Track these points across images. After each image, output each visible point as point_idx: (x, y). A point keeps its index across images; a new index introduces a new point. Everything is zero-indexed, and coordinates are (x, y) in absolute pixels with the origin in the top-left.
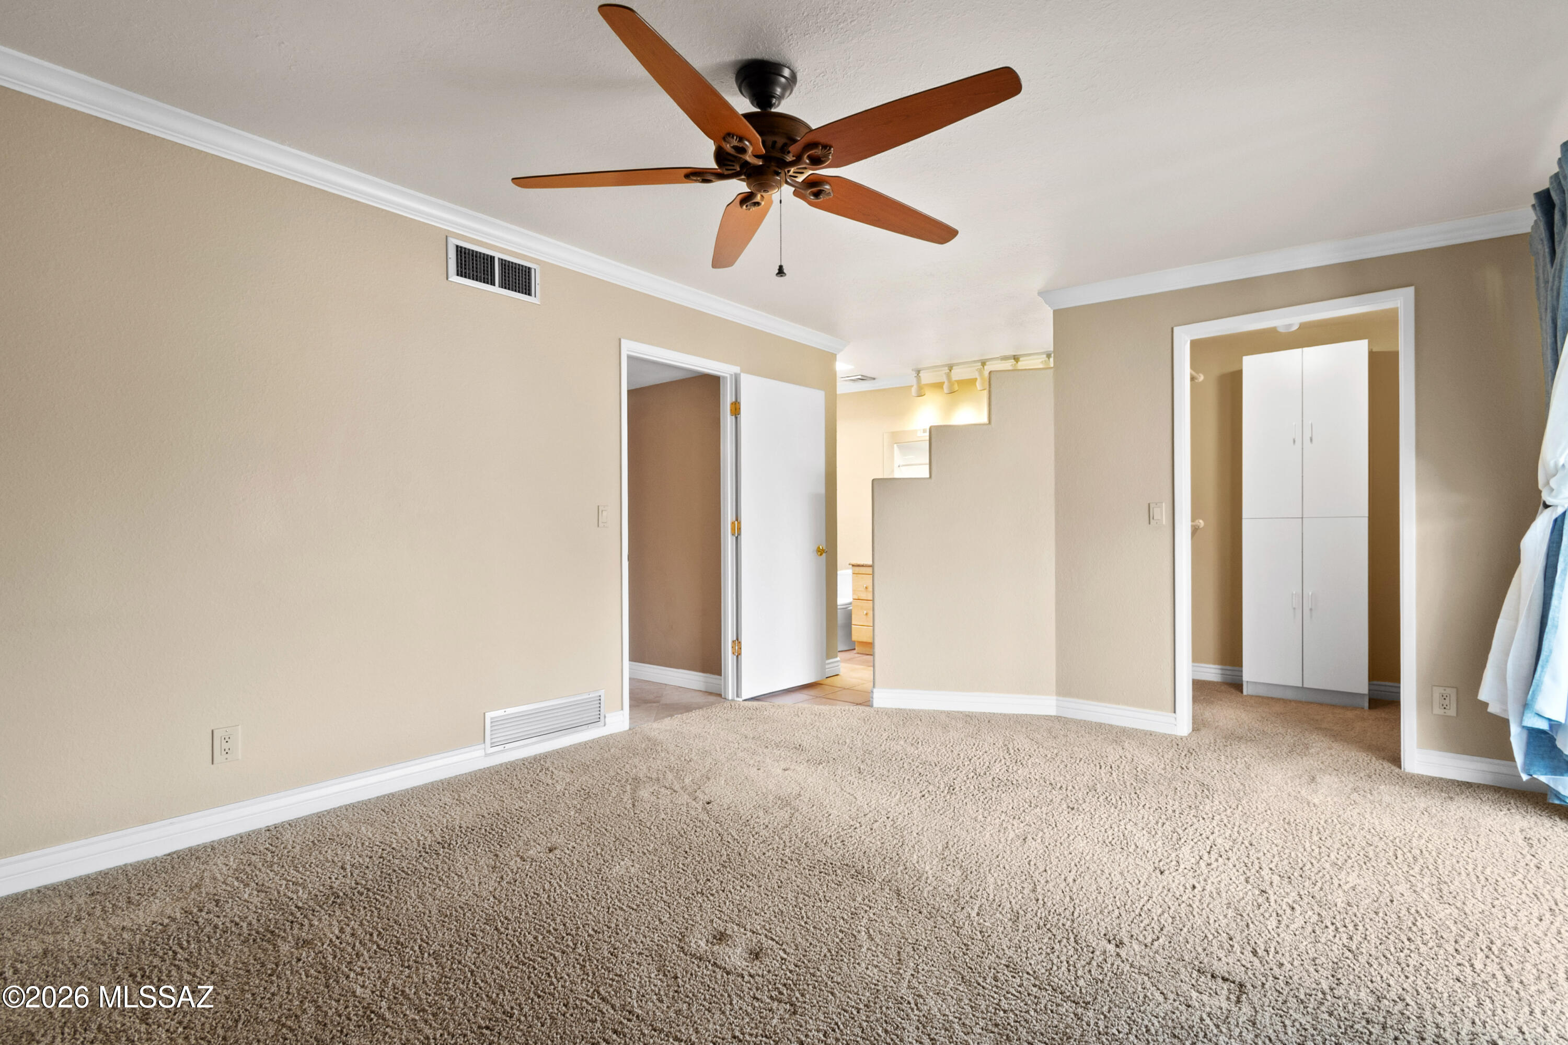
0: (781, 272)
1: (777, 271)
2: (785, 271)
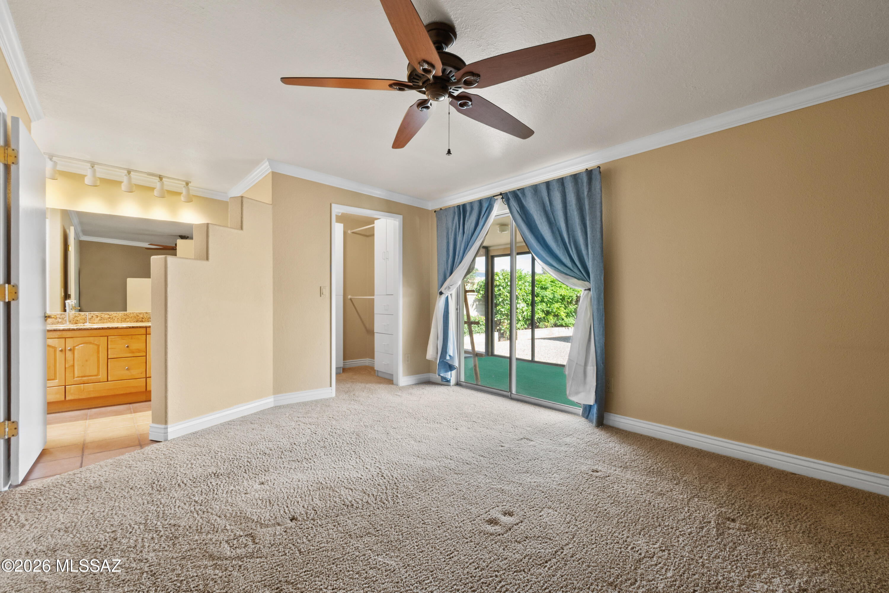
0: (449, 152)
1: (447, 152)
2: (451, 152)
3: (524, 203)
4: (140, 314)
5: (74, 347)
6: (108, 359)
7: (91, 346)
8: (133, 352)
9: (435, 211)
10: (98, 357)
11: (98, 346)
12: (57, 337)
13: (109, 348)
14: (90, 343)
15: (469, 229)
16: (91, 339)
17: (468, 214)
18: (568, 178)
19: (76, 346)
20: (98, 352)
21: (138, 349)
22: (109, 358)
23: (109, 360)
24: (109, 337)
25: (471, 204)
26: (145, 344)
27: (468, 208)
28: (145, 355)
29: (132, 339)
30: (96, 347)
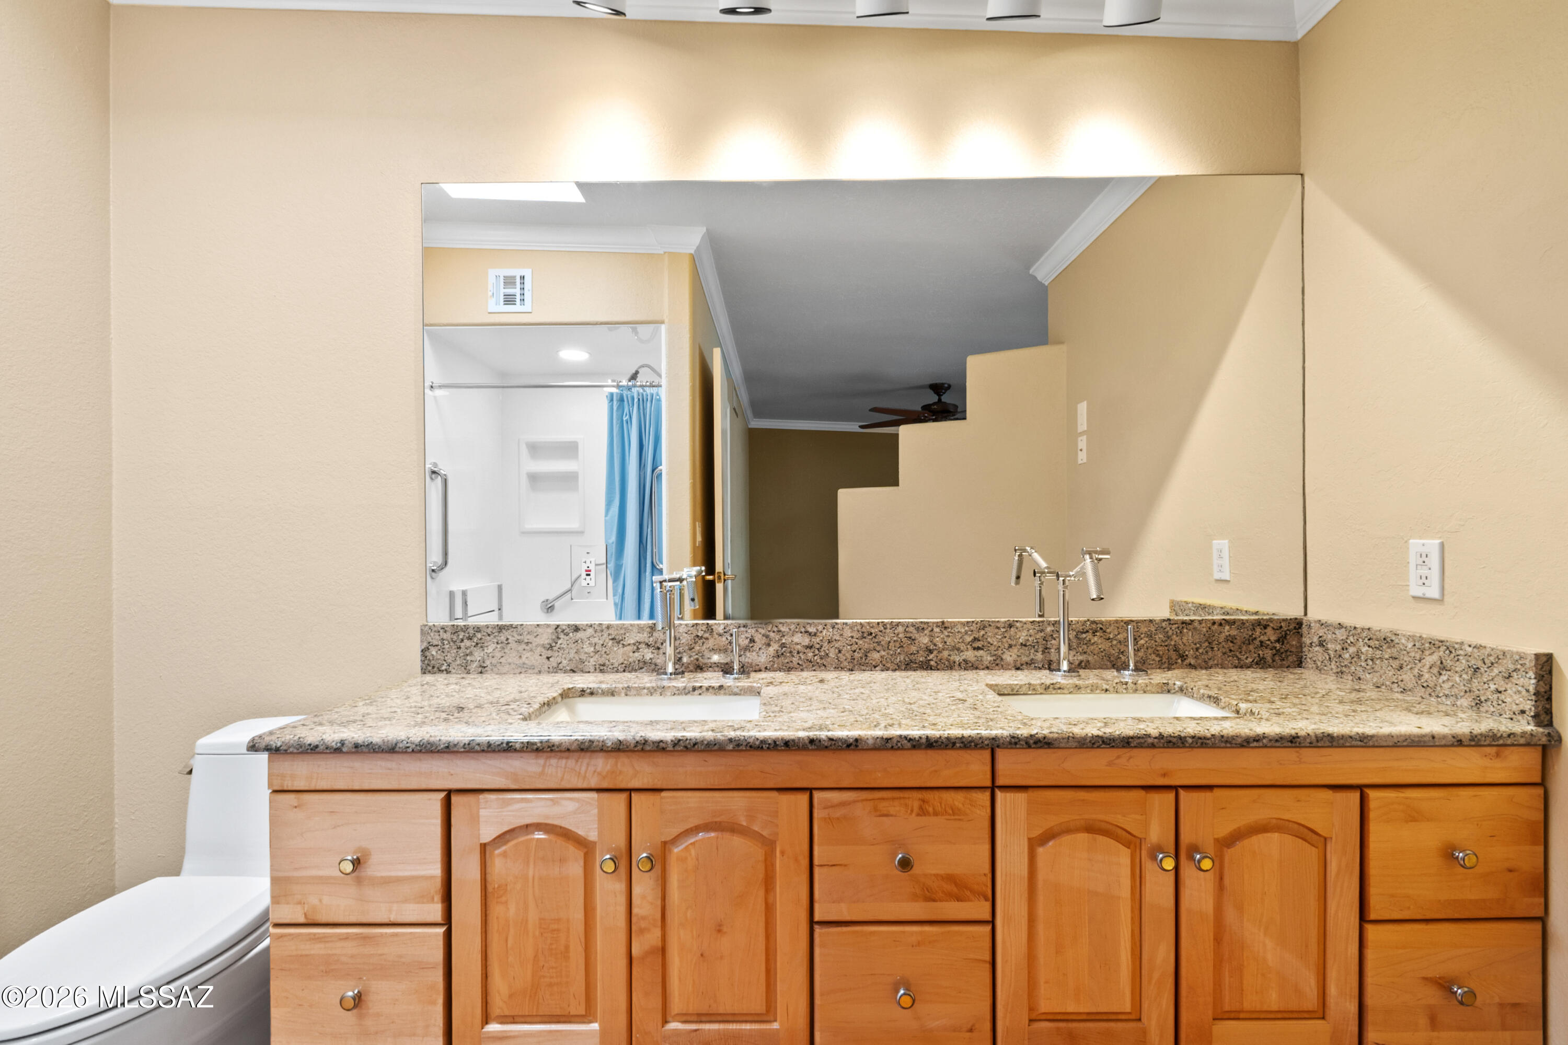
4: (920, 628)
5: (665, 843)
6: (812, 923)
7: (737, 841)
8: (929, 897)
10: (769, 909)
11: (769, 845)
12: (593, 785)
13: (816, 861)
14: (732, 828)
16: (737, 803)
19: (675, 840)
20: (769, 882)
21: (951, 878)
22: (817, 918)
23: (818, 930)
24: (817, 795)
26: (987, 847)
28: (988, 917)
29: (923, 812)
30: (758, 853)
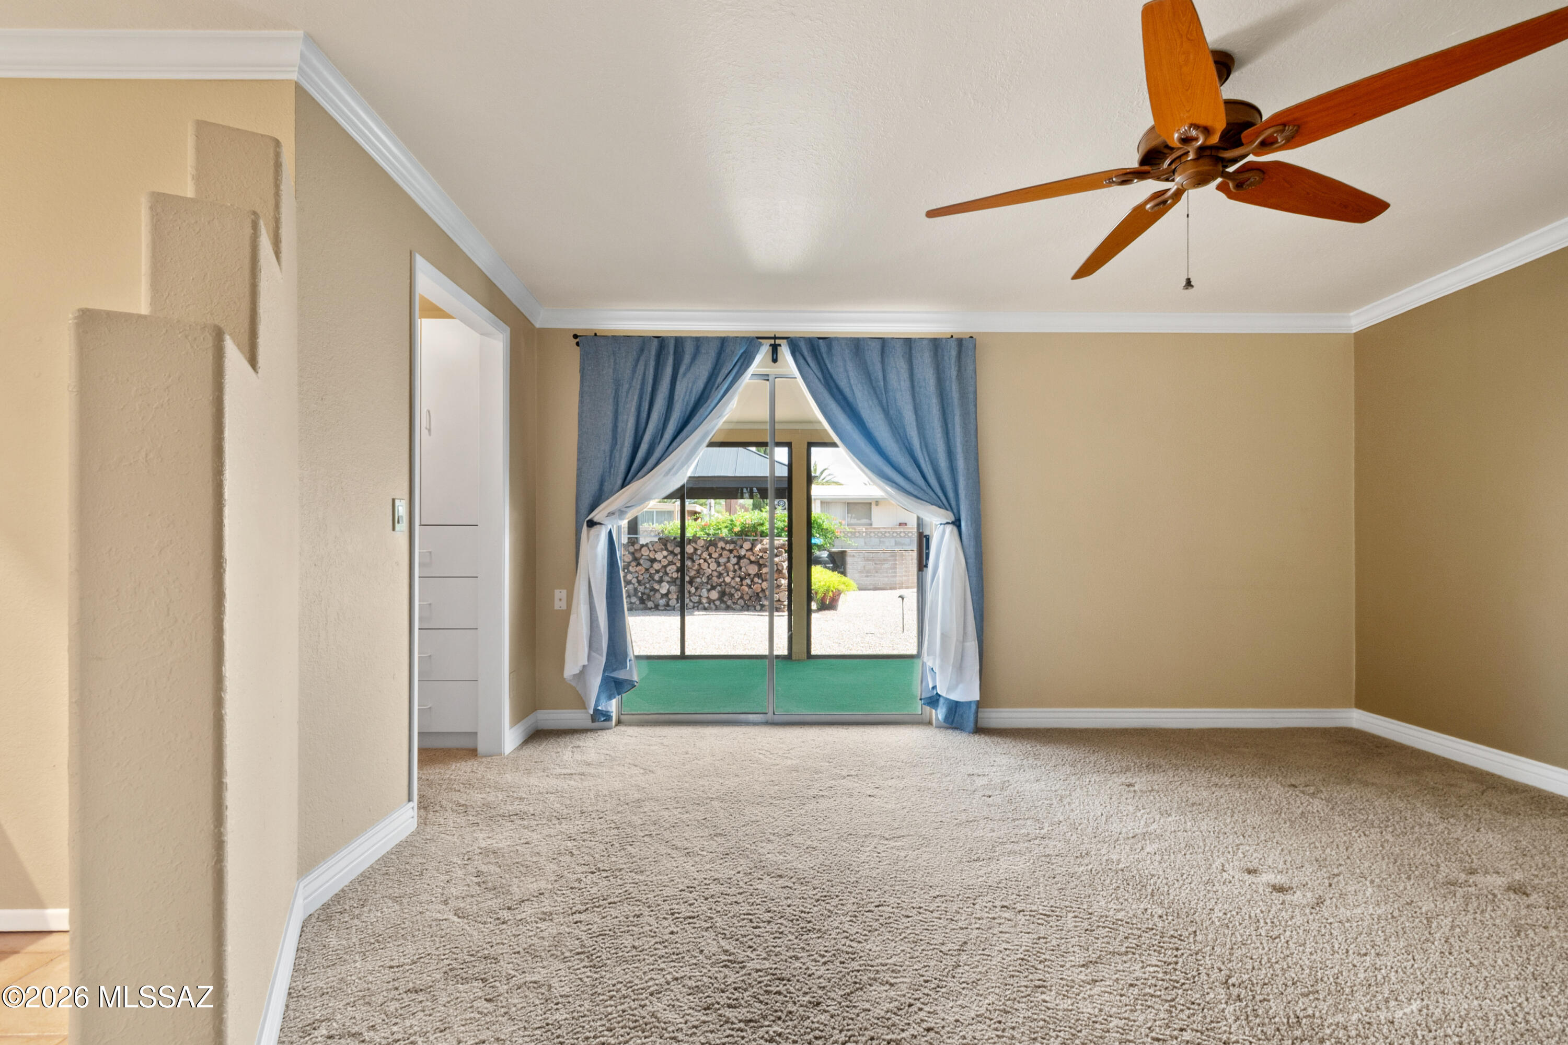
0: (1189, 284)
3: (829, 366)
9: (575, 336)
15: (691, 392)
17: (687, 359)
18: (925, 342)
25: (699, 342)
27: (689, 349)
